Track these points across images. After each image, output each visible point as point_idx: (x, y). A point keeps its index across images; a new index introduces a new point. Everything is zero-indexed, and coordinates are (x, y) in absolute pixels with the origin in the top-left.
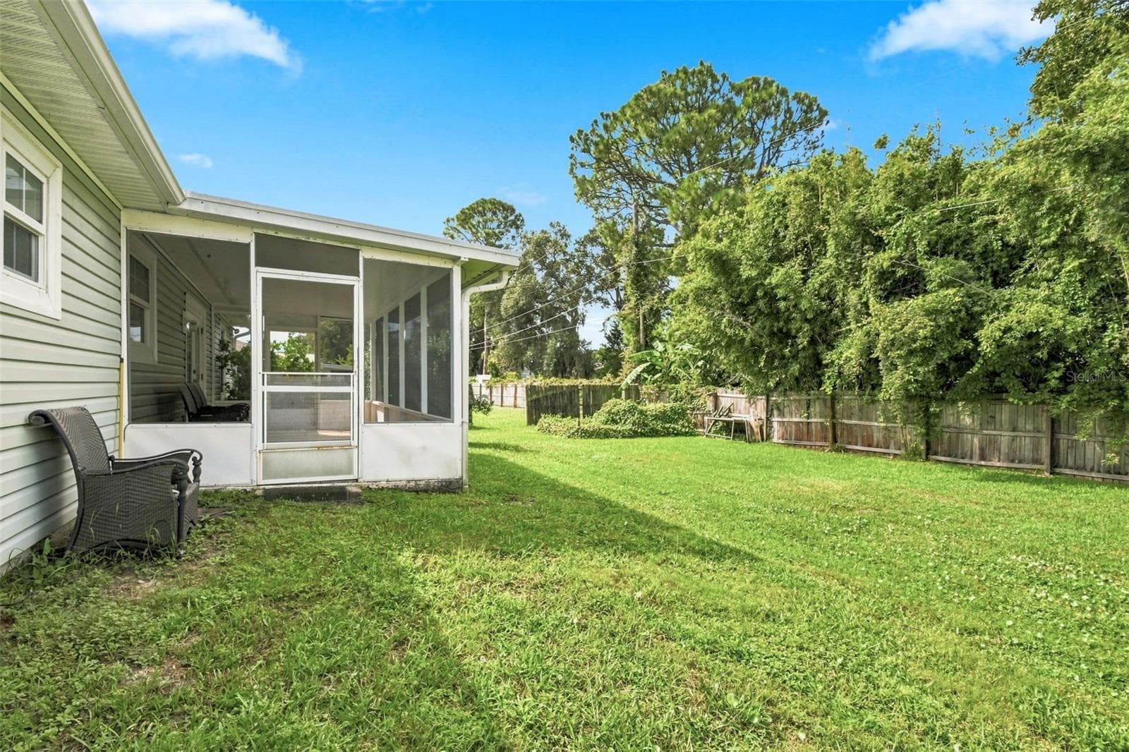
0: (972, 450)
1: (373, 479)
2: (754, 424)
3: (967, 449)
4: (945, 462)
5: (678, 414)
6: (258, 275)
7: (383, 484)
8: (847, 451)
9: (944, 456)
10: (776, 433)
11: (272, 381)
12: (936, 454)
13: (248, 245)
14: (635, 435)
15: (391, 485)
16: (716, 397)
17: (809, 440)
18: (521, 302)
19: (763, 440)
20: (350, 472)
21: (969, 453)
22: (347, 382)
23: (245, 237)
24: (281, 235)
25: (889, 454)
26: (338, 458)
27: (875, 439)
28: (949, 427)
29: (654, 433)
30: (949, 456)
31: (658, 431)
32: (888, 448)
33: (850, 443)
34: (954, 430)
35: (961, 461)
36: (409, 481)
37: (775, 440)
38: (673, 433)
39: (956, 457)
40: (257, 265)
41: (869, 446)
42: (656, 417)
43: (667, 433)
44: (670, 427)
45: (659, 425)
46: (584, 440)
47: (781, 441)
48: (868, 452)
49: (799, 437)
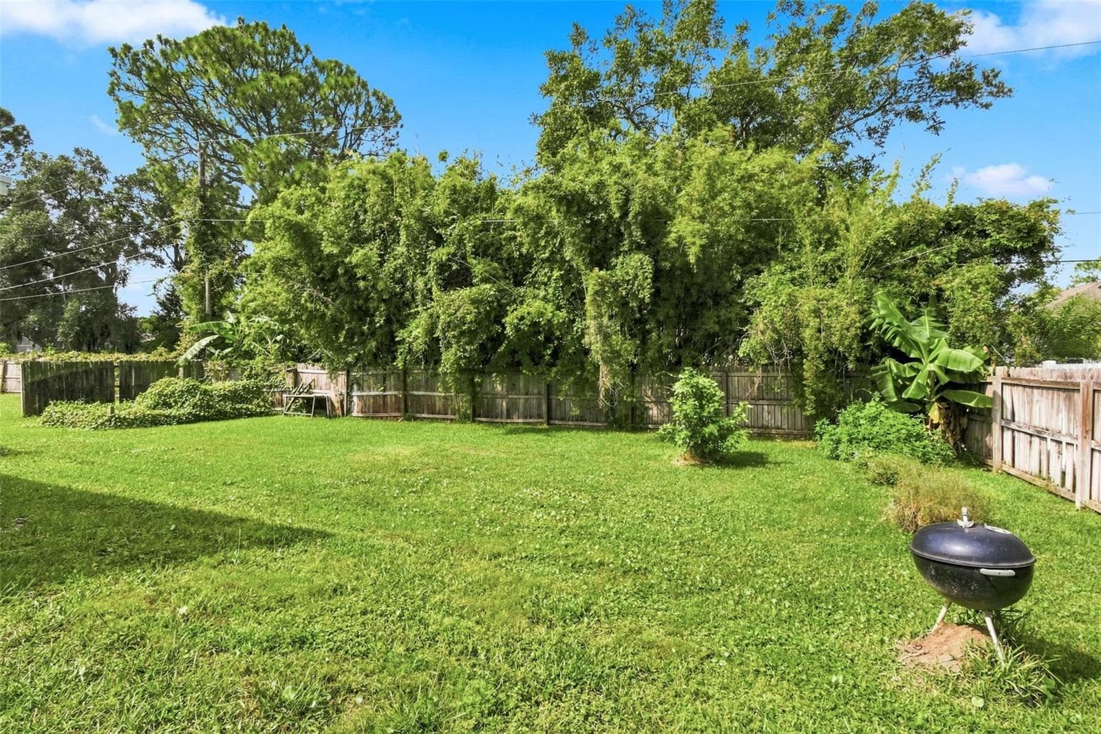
0: (502, 411)
2: (335, 400)
5: (252, 393)
8: (416, 419)
9: (485, 417)
10: (355, 407)
14: (197, 419)
16: (296, 373)
17: (385, 412)
18: (20, 246)
19: (343, 415)
21: (500, 414)
25: (447, 419)
27: (437, 407)
28: (487, 394)
29: (221, 416)
30: (488, 417)
31: (226, 413)
32: (446, 414)
33: (418, 412)
34: (491, 396)
35: (495, 420)
37: (354, 414)
38: (246, 414)
39: (492, 417)
41: (433, 413)
42: (224, 398)
43: (238, 415)
44: (241, 408)
45: (228, 407)
46: (119, 431)
47: (360, 415)
48: (432, 420)
49: (376, 409)
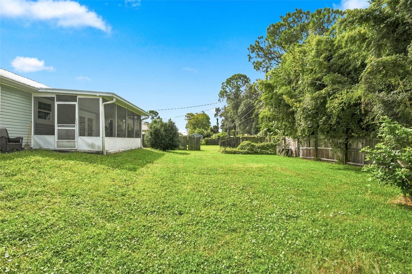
0: (361, 160)
1: (80, 149)
2: (293, 150)
3: (360, 159)
4: (353, 165)
5: (270, 147)
6: (56, 103)
7: (82, 151)
8: (320, 160)
9: (353, 162)
10: (301, 154)
11: (59, 126)
12: (349, 161)
13: (54, 98)
14: (248, 153)
15: (84, 151)
16: (285, 140)
17: (310, 156)
18: (244, 109)
19: (296, 156)
20: (75, 148)
21: (360, 161)
22: (74, 127)
23: (54, 96)
24: (61, 94)
25: (334, 162)
26: (72, 144)
27: (330, 156)
28: (354, 149)
29: (256, 153)
30: (354, 162)
31: (258, 152)
32: (334, 159)
33: (322, 157)
34: (355, 150)
35: (357, 164)
36: (88, 151)
37: (301, 157)
38: (265, 154)
39: (356, 163)
40: (56, 101)
41: (328, 158)
42: (259, 148)
43: (262, 153)
44: (264, 151)
45: (259, 150)
46: (225, 154)
47: (302, 157)
48: (327, 161)
49: (307, 155)
